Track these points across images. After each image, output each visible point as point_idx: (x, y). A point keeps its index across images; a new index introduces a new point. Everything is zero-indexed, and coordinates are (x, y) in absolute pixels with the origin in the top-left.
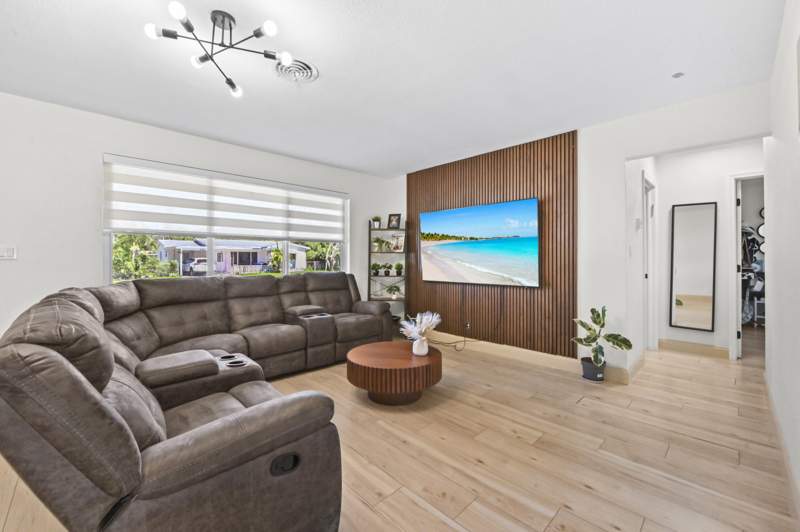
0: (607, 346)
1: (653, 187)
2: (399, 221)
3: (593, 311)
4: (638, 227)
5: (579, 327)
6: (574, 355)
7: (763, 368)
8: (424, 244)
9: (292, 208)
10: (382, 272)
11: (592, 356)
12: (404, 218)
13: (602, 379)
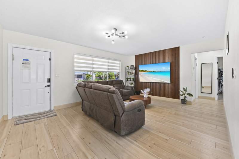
0: (187, 96)
1: (197, 59)
2: (133, 67)
3: (184, 88)
4: (194, 69)
5: (180, 91)
6: (179, 98)
7: (223, 102)
8: (140, 73)
9: (109, 64)
10: (129, 80)
11: (184, 98)
12: (134, 67)
13: (186, 104)
